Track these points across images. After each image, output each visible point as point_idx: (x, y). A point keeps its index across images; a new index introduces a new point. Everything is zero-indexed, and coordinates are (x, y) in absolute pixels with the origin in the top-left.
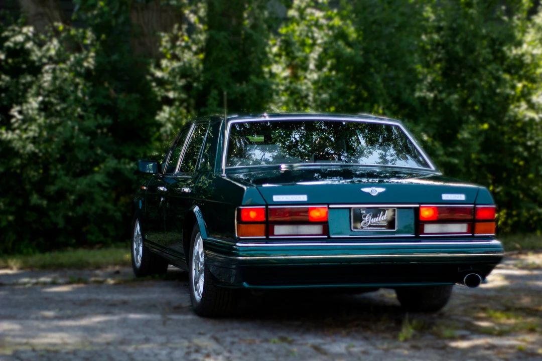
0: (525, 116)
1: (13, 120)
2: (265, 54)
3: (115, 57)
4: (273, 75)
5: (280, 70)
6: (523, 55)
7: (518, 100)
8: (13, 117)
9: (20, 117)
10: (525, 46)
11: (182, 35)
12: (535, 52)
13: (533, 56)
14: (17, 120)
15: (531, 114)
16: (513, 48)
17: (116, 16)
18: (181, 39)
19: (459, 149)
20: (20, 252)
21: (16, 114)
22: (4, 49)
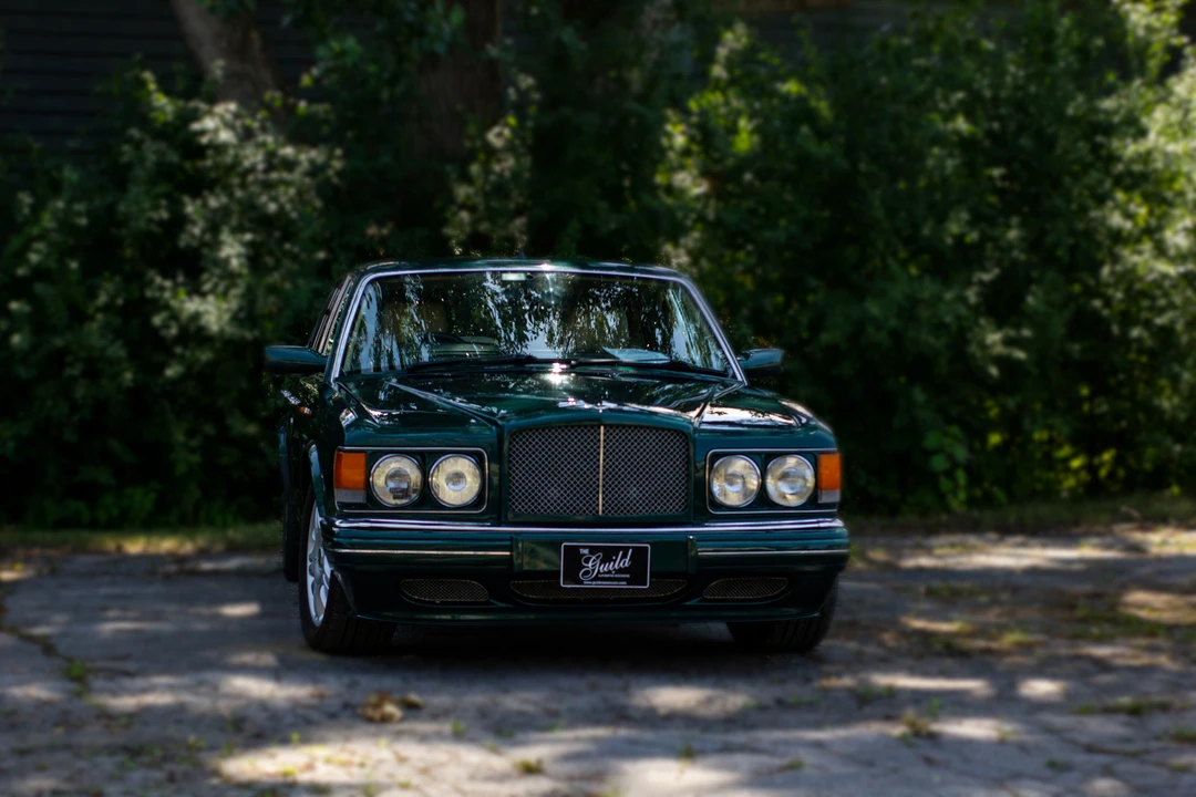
0: (1151, 270)
2: (663, 151)
4: (672, 190)
5: (689, 182)
6: (1149, 153)
7: (1138, 241)
10: (1152, 136)
11: (505, 115)
12: (1171, 148)
13: (1166, 155)
15: (1164, 267)
16: (1129, 141)
17: (392, 83)
18: (502, 122)
19: (1027, 333)
20: (211, 523)
22: (178, 142)
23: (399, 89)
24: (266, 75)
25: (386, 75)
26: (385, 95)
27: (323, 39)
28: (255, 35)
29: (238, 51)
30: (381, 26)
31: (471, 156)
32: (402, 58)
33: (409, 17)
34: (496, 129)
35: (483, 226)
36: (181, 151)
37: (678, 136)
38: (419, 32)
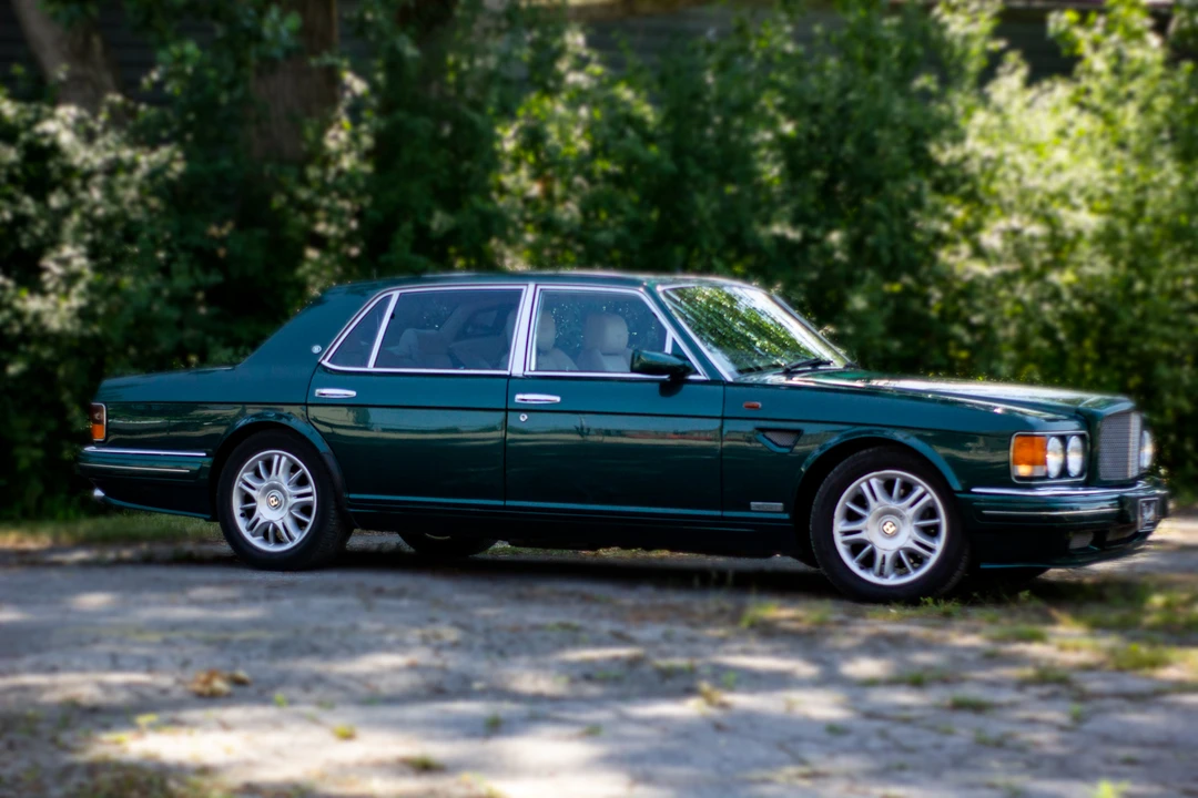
0: (967, 271)
1: (46, 276)
3: (225, 163)
4: (504, 192)
6: (966, 158)
7: (956, 242)
8: (46, 270)
9: (58, 271)
10: (970, 140)
11: (340, 118)
12: (988, 152)
13: (983, 160)
14: (54, 276)
15: (978, 268)
16: (948, 146)
17: (230, 87)
18: (337, 125)
21: (52, 265)
22: (20, 144)
23: (238, 93)
24: (107, 78)
25: (225, 80)
26: (224, 98)
27: (164, 44)
28: (96, 41)
29: (80, 55)
30: (220, 31)
31: (309, 159)
32: (240, 64)
33: (247, 23)
34: (331, 133)
35: (321, 227)
36: (23, 153)
37: (509, 140)
38: (256, 37)
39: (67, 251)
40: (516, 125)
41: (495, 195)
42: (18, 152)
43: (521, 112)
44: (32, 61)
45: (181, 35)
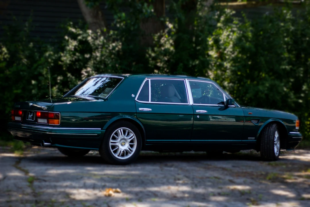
1: (83, 76)
3: (131, 46)
4: (209, 56)
5: (213, 53)
8: (83, 74)
9: (86, 74)
11: (165, 35)
14: (85, 76)
17: (134, 25)
18: (164, 36)
19: (302, 95)
21: (84, 73)
22: (78, 40)
23: (136, 27)
24: (103, 23)
25: (132, 23)
26: (132, 28)
27: (116, 13)
28: (100, 13)
29: (96, 16)
30: (131, 10)
31: (155, 46)
32: (137, 19)
33: (138, 8)
34: (163, 38)
35: (159, 64)
36: (78, 42)
37: (211, 41)
38: (141, 12)
39: (89, 69)
40: (213, 37)
41: (206, 56)
42: (77, 42)
43: (214, 34)
44: (83, 19)
45: (120, 12)
